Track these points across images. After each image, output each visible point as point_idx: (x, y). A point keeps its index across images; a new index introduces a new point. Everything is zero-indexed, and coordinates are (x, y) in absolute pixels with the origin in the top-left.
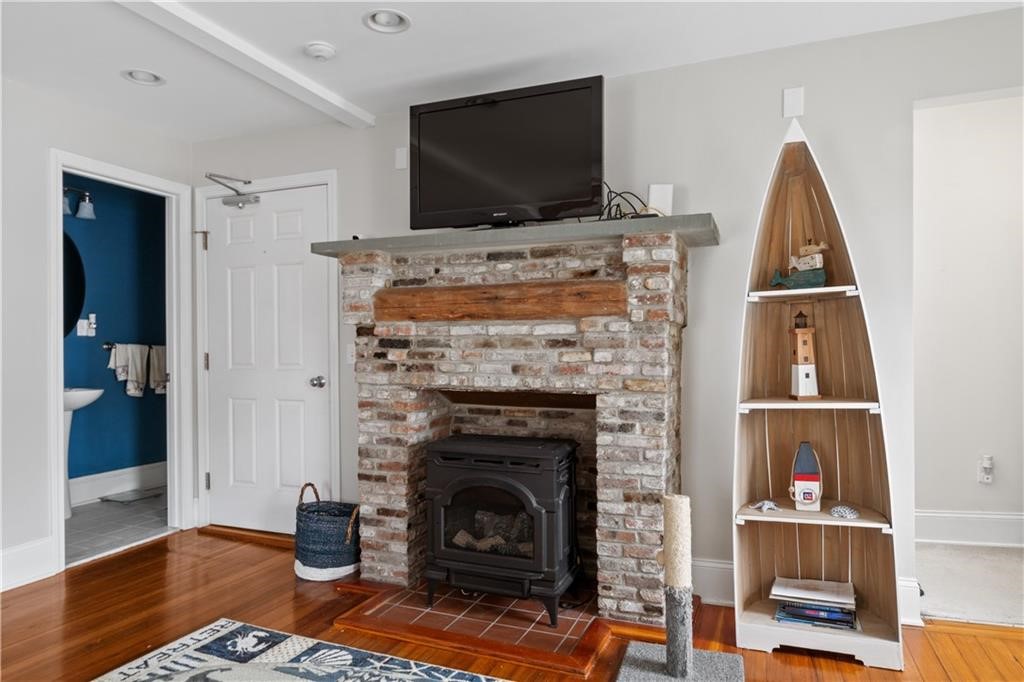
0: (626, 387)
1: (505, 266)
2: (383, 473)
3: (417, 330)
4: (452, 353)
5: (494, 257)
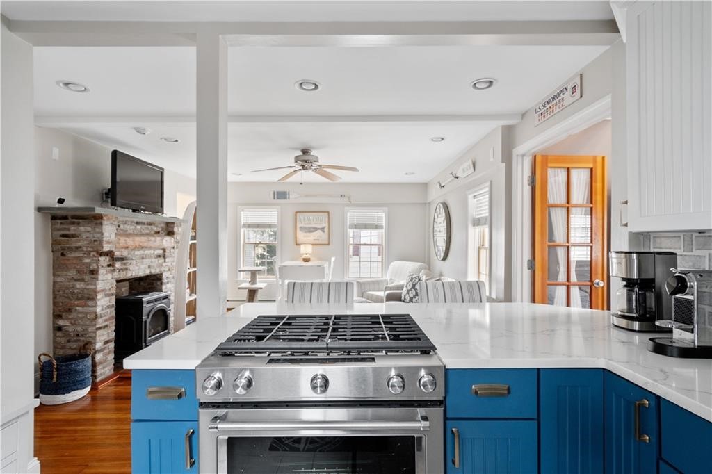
0: (169, 270)
1: (139, 227)
2: (106, 323)
3: (125, 253)
4: (134, 262)
5: (138, 223)
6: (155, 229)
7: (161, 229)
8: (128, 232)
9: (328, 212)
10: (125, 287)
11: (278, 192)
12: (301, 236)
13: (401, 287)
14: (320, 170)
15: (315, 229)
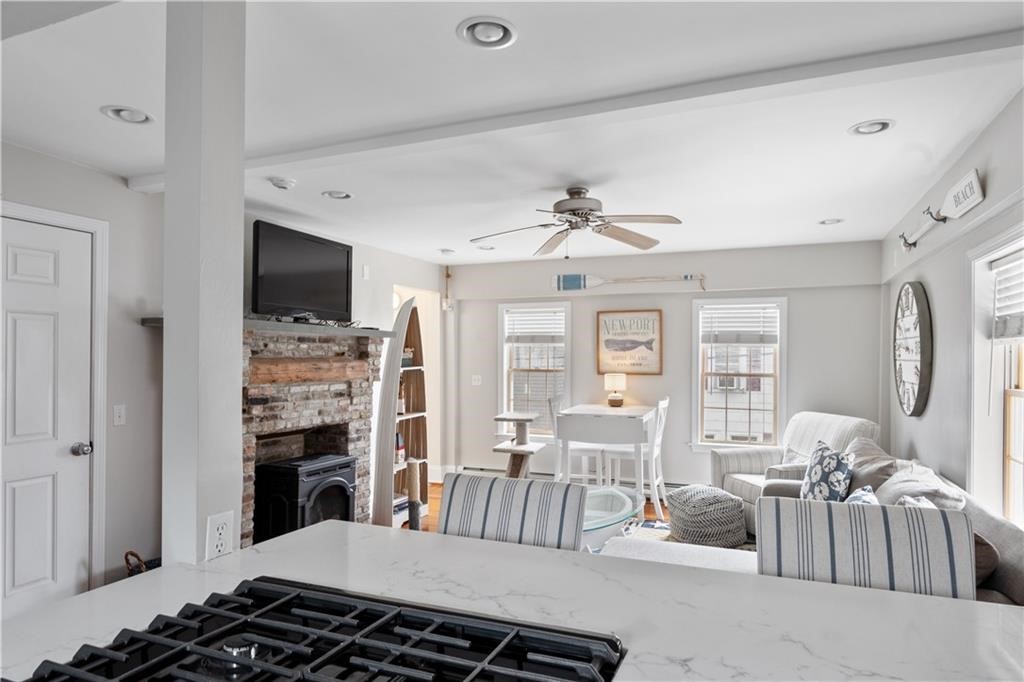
0: (361, 417)
1: (304, 346)
3: (270, 390)
4: (289, 405)
5: (301, 340)
6: (336, 348)
7: (346, 349)
8: (283, 356)
9: (660, 311)
10: (297, 442)
11: (564, 276)
12: (607, 357)
13: (799, 473)
14: (606, 228)
15: (635, 344)
